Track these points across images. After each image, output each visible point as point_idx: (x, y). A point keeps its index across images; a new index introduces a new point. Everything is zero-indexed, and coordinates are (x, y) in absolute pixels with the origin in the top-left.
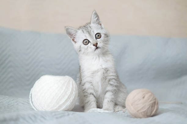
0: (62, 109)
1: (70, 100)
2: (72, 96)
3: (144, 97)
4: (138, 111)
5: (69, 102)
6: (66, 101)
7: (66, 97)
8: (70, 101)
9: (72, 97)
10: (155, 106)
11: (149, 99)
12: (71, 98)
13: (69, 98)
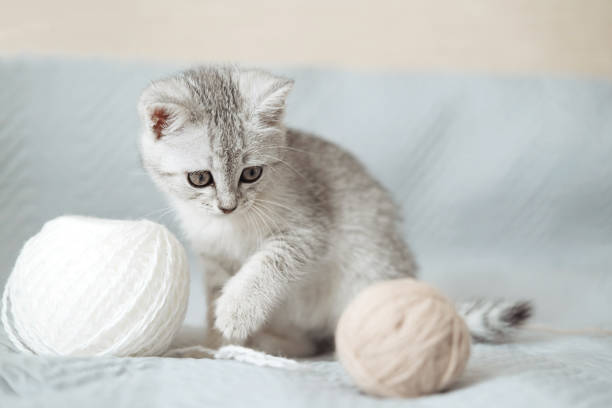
0: (115, 347)
1: (149, 311)
2: (157, 298)
3: (399, 325)
4: (382, 381)
5: (143, 321)
6: (133, 315)
7: (132, 302)
8: (146, 316)
9: (155, 303)
10: (449, 353)
11: (420, 330)
12: (152, 308)
13: (142, 304)
